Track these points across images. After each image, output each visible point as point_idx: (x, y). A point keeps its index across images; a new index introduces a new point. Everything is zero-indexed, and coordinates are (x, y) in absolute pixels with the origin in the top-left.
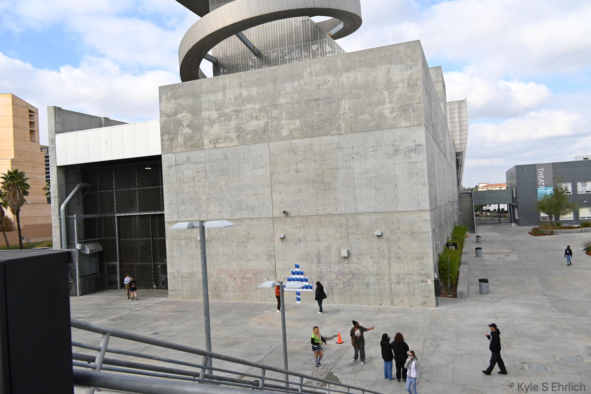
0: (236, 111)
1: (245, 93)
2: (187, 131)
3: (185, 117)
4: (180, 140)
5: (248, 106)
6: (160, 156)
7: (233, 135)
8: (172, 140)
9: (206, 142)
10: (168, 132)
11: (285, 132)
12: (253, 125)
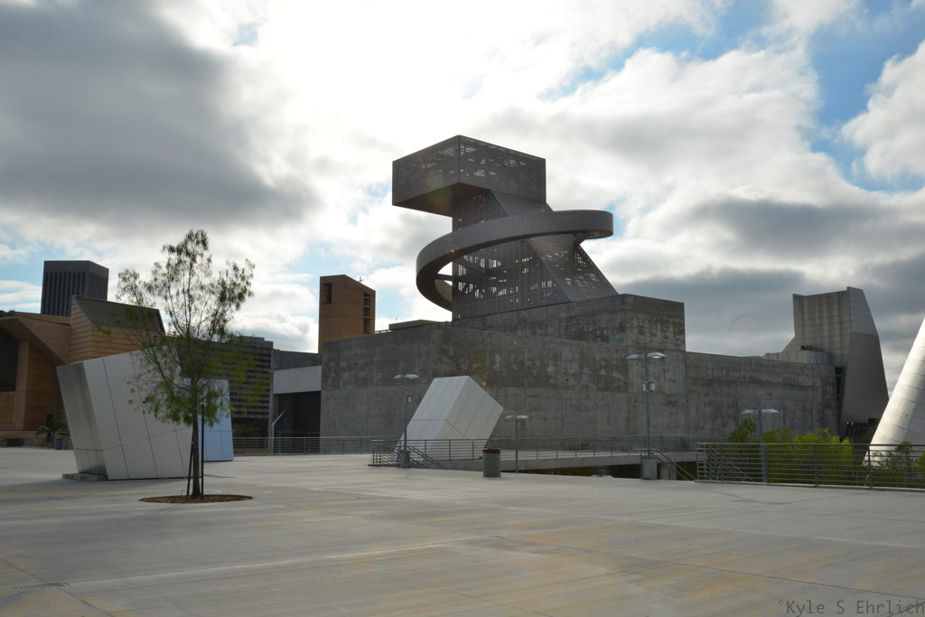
0: (355, 364)
1: (359, 352)
2: (333, 375)
3: (333, 364)
4: (330, 381)
5: (361, 361)
6: (319, 392)
7: (353, 381)
8: (326, 381)
9: (341, 384)
10: (325, 376)
11: (375, 381)
12: (363, 374)
